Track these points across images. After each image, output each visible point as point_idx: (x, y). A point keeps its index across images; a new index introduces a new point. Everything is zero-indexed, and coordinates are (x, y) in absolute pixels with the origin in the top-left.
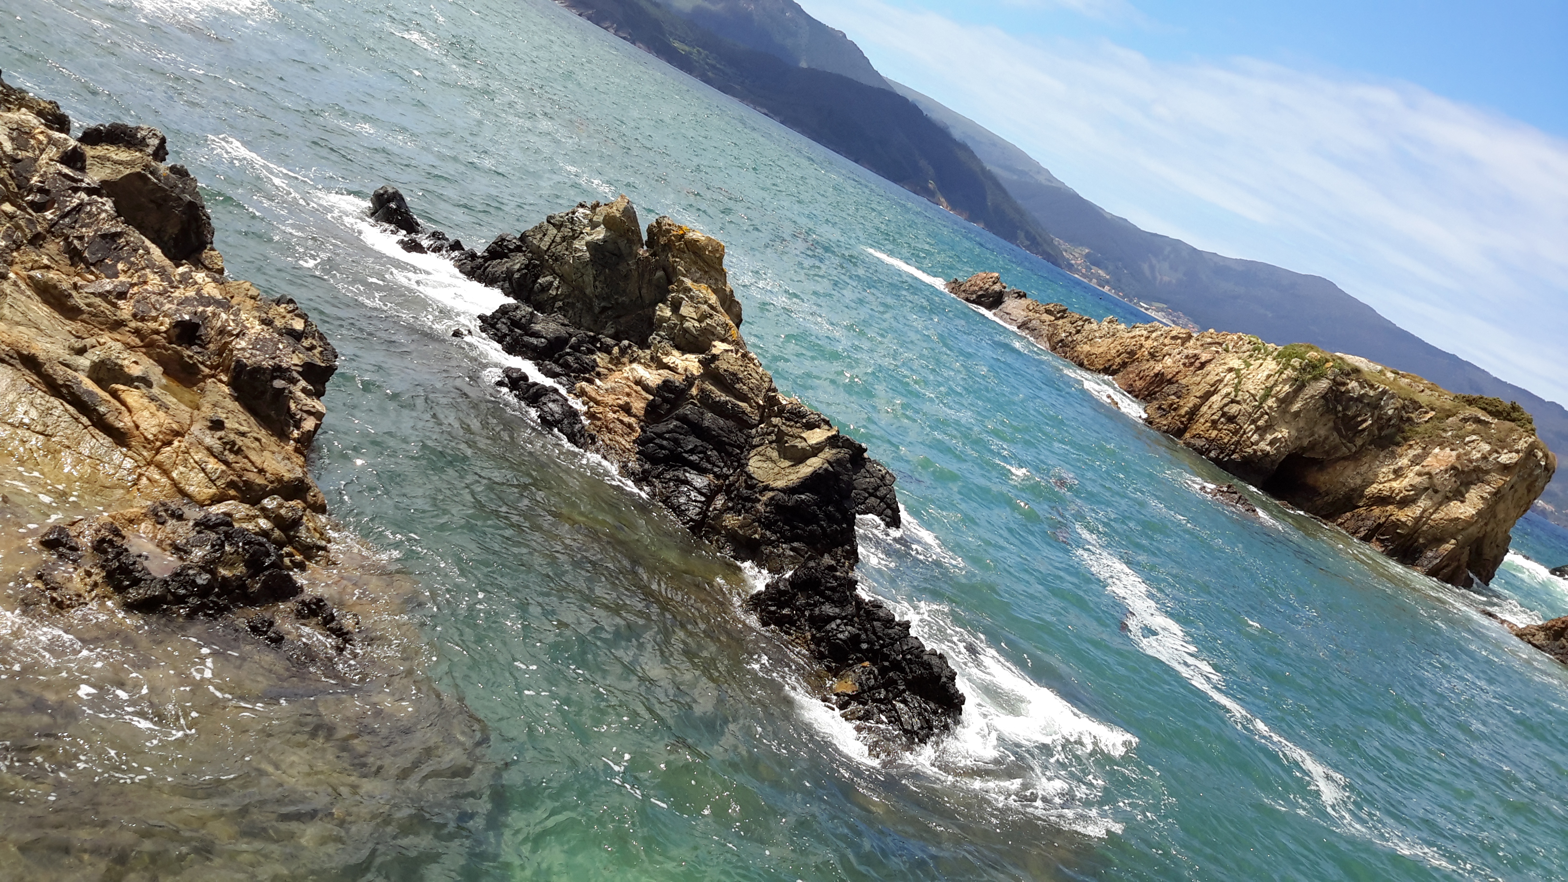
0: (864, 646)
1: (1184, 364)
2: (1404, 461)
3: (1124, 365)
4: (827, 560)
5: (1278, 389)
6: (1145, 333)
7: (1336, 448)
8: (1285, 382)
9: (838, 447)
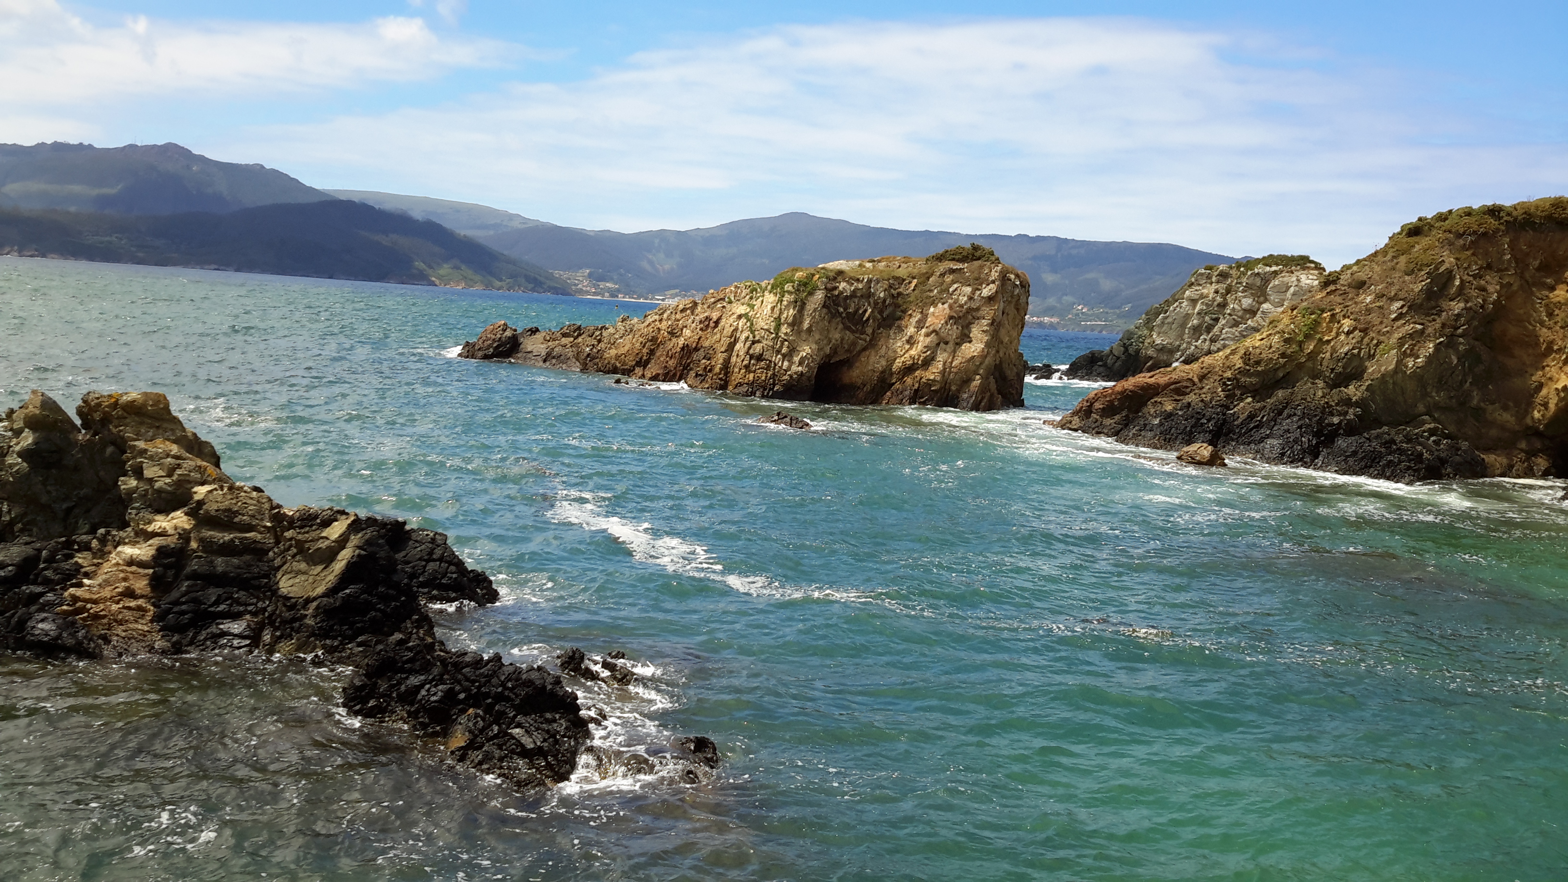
0: (462, 696)
1: (701, 329)
2: (911, 330)
3: (652, 352)
4: (398, 636)
5: (785, 315)
6: (657, 317)
7: (854, 344)
8: (787, 307)
9: (363, 529)
